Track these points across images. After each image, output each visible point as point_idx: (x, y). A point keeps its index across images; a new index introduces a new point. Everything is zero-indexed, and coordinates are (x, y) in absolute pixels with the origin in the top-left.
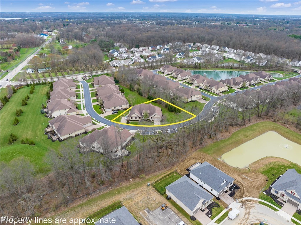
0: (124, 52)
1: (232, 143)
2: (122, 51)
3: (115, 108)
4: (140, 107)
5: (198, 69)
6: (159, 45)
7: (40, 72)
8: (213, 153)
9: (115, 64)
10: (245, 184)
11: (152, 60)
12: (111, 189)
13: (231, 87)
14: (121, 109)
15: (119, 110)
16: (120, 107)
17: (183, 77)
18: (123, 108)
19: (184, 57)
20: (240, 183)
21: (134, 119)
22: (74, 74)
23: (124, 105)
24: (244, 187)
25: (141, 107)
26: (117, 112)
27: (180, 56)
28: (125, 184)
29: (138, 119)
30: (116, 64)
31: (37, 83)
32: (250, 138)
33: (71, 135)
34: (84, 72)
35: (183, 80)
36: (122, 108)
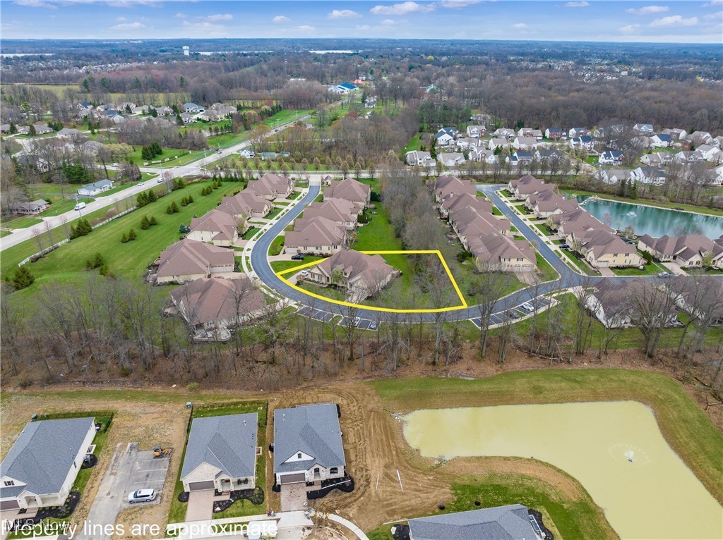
0: (474, 136)
1: (475, 393)
2: (471, 134)
3: (305, 248)
4: (339, 256)
5: (627, 199)
6: (575, 127)
7: (263, 158)
8: (397, 398)
9: (418, 159)
10: (376, 488)
11: (519, 160)
12: (129, 387)
13: (663, 259)
14: (318, 253)
15: (312, 254)
16: (317, 248)
17: (546, 211)
18: (324, 254)
19: (619, 163)
20: (369, 483)
21: (316, 279)
22: (305, 169)
23: (327, 247)
24: (366, 494)
25: (341, 256)
26: (302, 259)
27: (606, 161)
28: (158, 389)
29: (324, 280)
30: (420, 159)
31: (231, 178)
32: (545, 397)
33: (176, 279)
34: (328, 169)
35: (541, 219)
36: (322, 252)
